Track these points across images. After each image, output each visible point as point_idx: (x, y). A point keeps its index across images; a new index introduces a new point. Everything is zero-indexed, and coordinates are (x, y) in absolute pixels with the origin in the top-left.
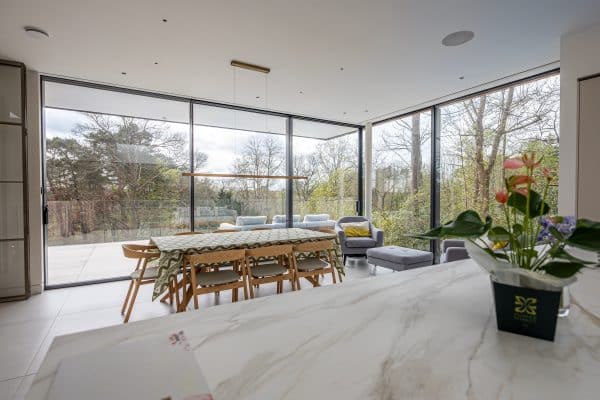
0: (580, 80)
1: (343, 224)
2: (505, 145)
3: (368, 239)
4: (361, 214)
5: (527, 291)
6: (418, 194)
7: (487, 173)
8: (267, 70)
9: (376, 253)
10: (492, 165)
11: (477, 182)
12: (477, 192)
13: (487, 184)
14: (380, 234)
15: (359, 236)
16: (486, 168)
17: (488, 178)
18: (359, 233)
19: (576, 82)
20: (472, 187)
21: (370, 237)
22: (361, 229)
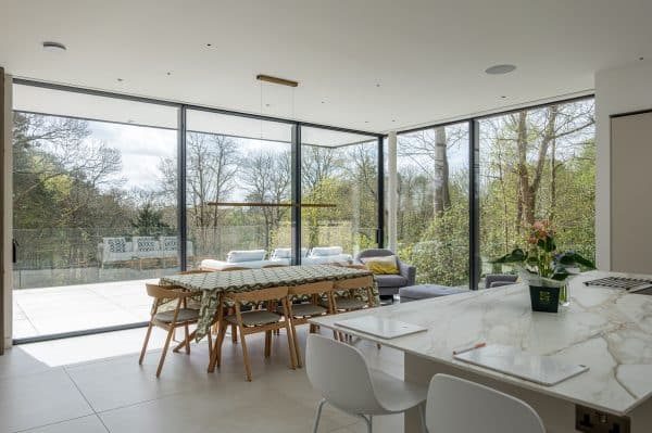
0: (613, 116)
1: (365, 260)
2: (554, 151)
3: (396, 276)
4: (381, 246)
5: (545, 289)
6: (445, 218)
7: (533, 190)
8: (295, 84)
9: (411, 292)
10: (538, 180)
11: (520, 202)
12: (520, 215)
13: (532, 205)
14: (412, 271)
15: (385, 274)
16: (530, 184)
17: (534, 197)
18: (385, 269)
19: (609, 119)
20: (513, 207)
21: (399, 274)
22: (387, 265)
